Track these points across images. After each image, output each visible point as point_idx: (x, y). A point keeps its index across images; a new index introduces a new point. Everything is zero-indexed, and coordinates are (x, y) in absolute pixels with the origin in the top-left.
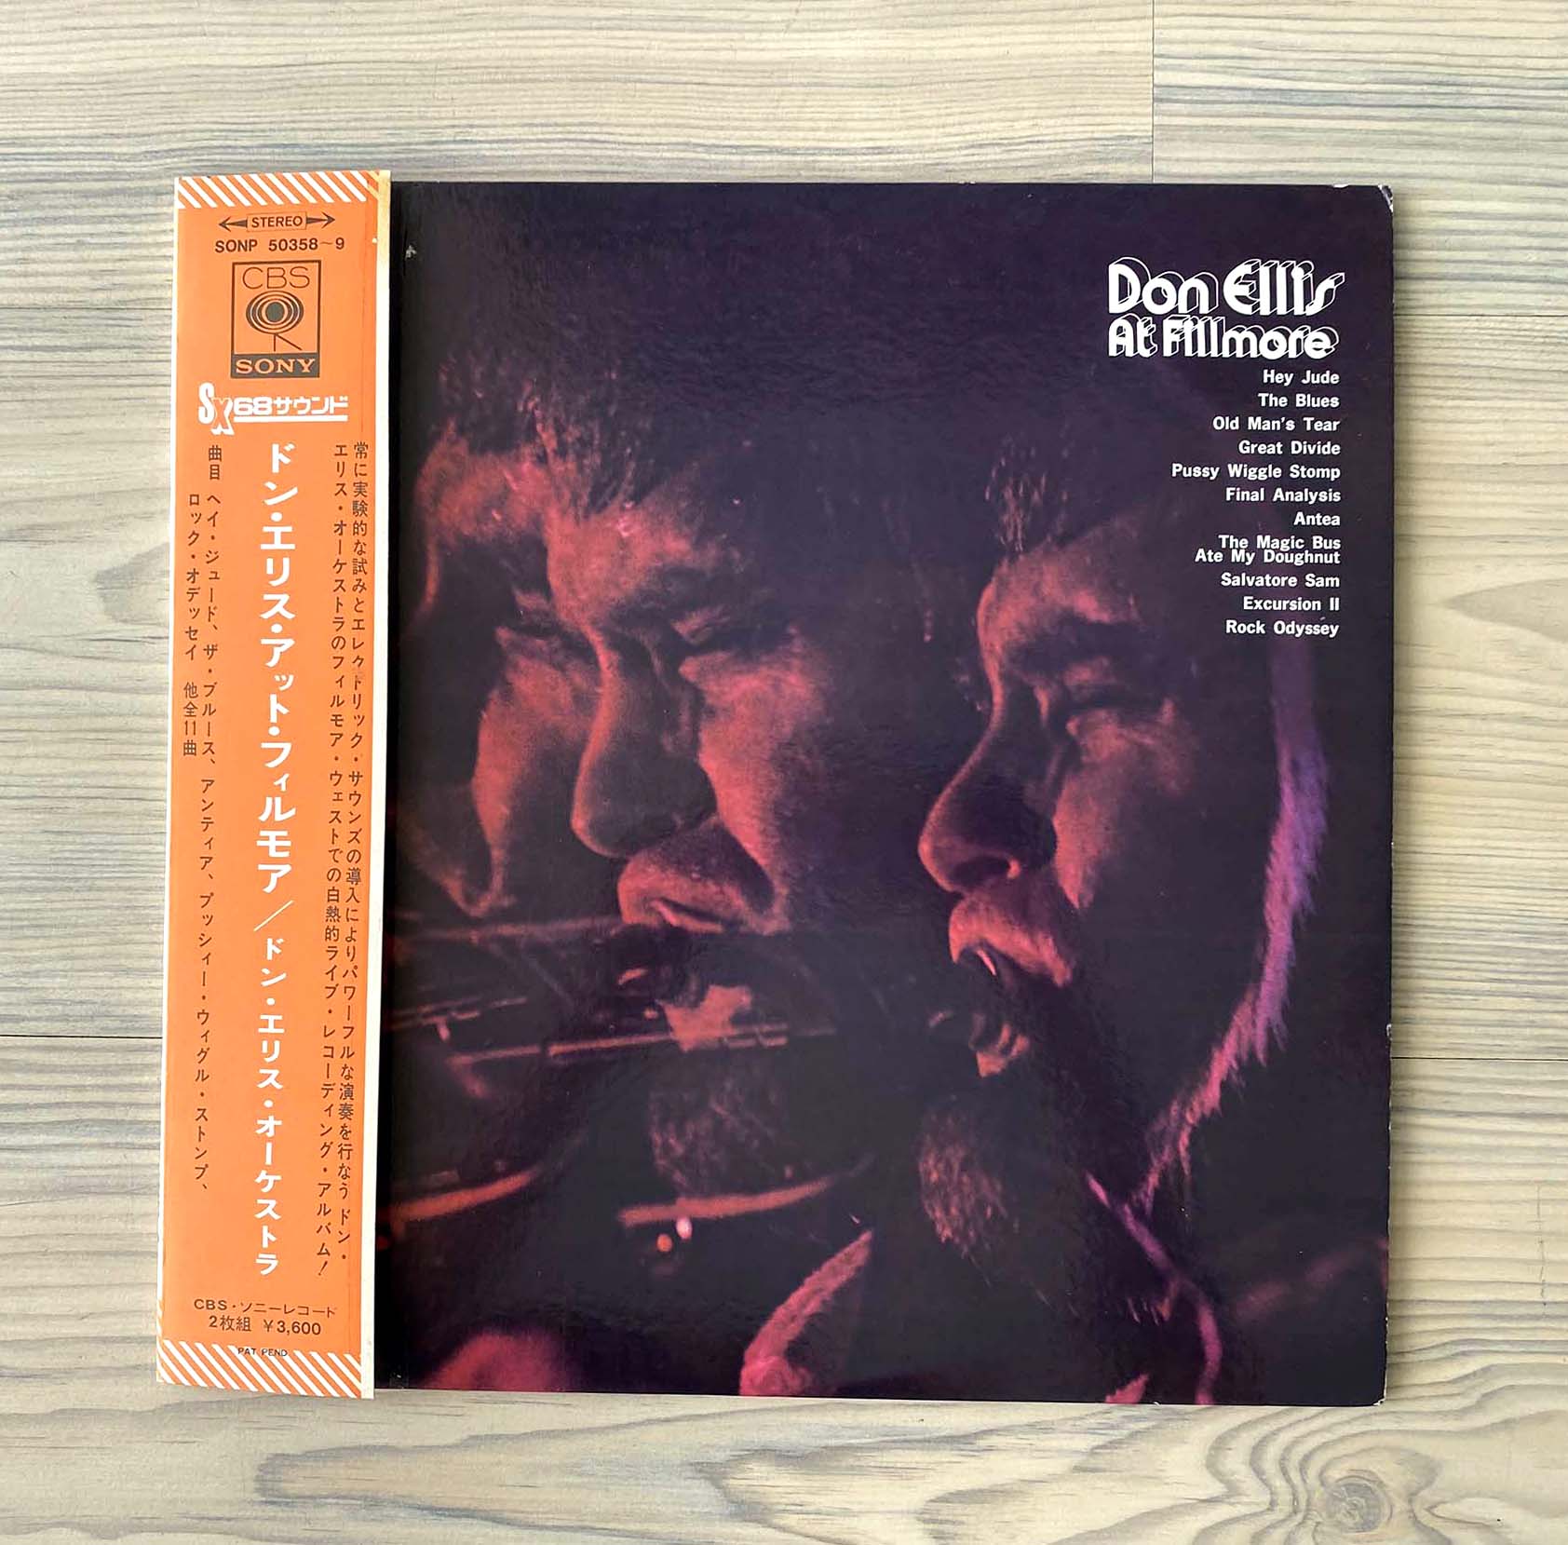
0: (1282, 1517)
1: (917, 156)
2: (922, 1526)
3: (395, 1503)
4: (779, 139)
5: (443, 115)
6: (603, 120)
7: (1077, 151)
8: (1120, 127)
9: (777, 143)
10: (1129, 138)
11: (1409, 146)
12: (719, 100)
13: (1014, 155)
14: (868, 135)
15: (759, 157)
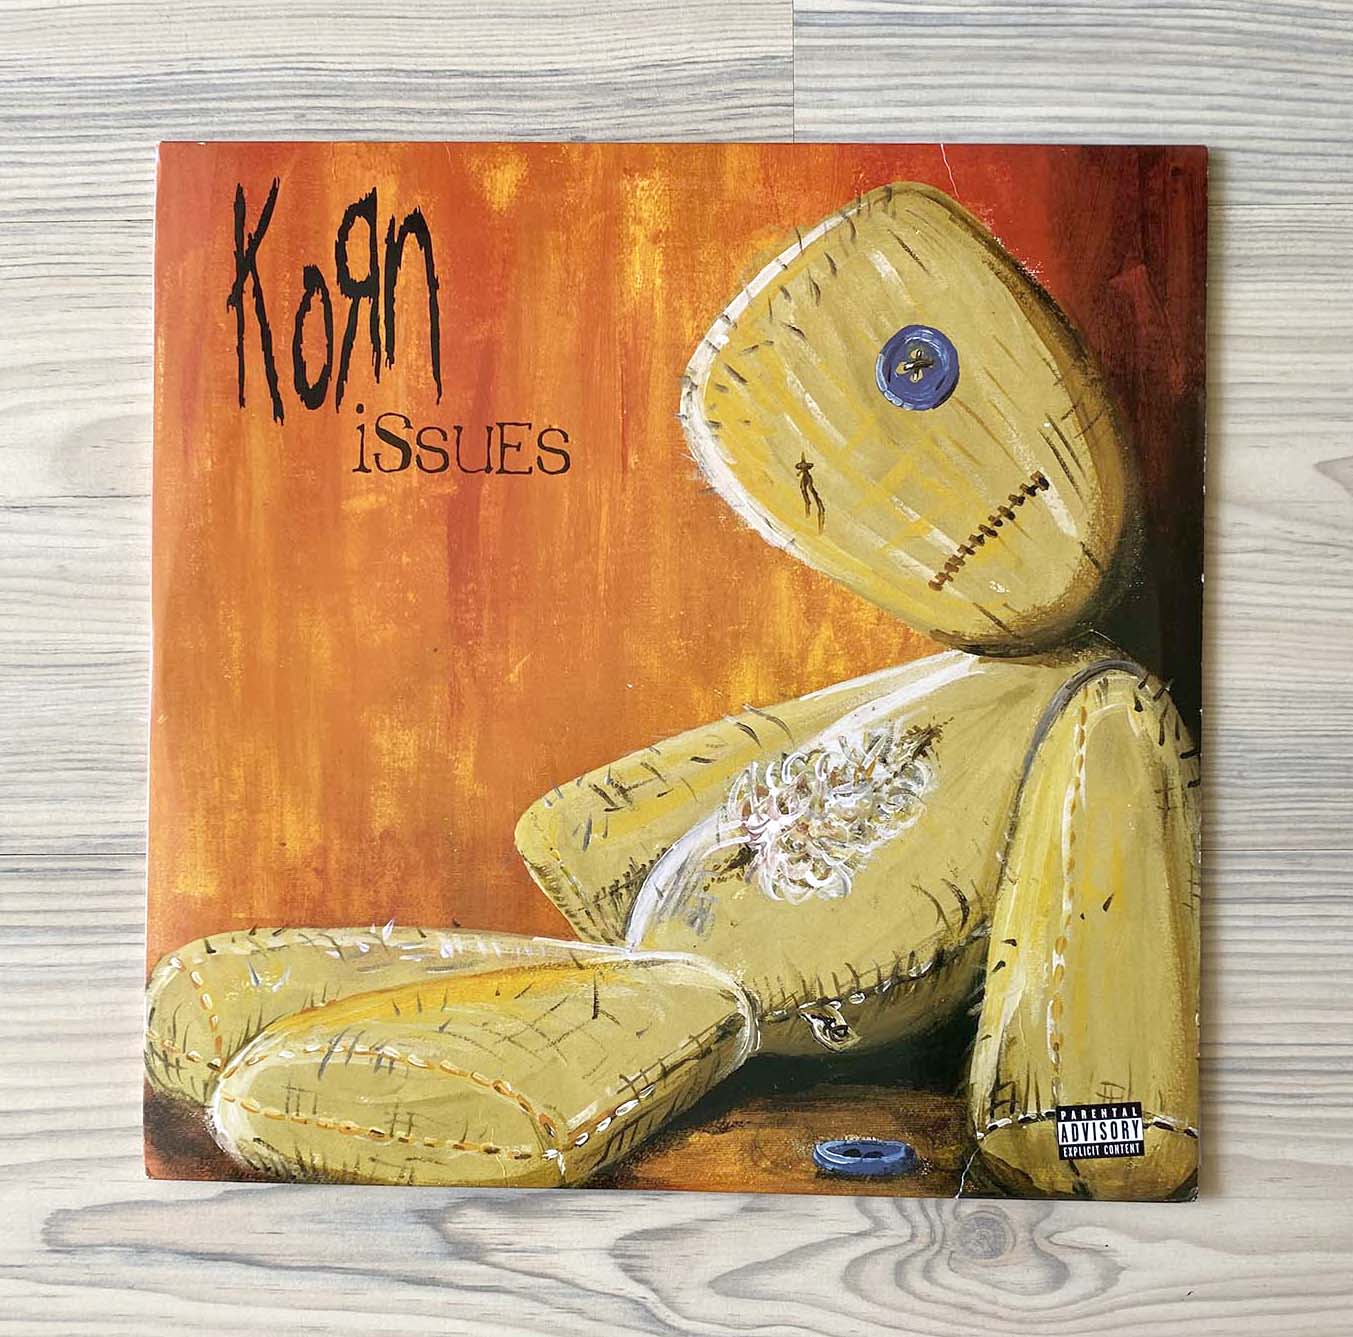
0: (921, 1247)
1: (590, 76)
2: (613, 1260)
3: (162, 1249)
4: (470, 64)
5: (178, 50)
6: (317, 51)
7: (729, 70)
8: (765, 49)
9: (468, 68)
10: (773, 58)
11: (1016, 60)
12: (417, 31)
13: (674, 75)
14: (548, 59)
15: (453, 80)
